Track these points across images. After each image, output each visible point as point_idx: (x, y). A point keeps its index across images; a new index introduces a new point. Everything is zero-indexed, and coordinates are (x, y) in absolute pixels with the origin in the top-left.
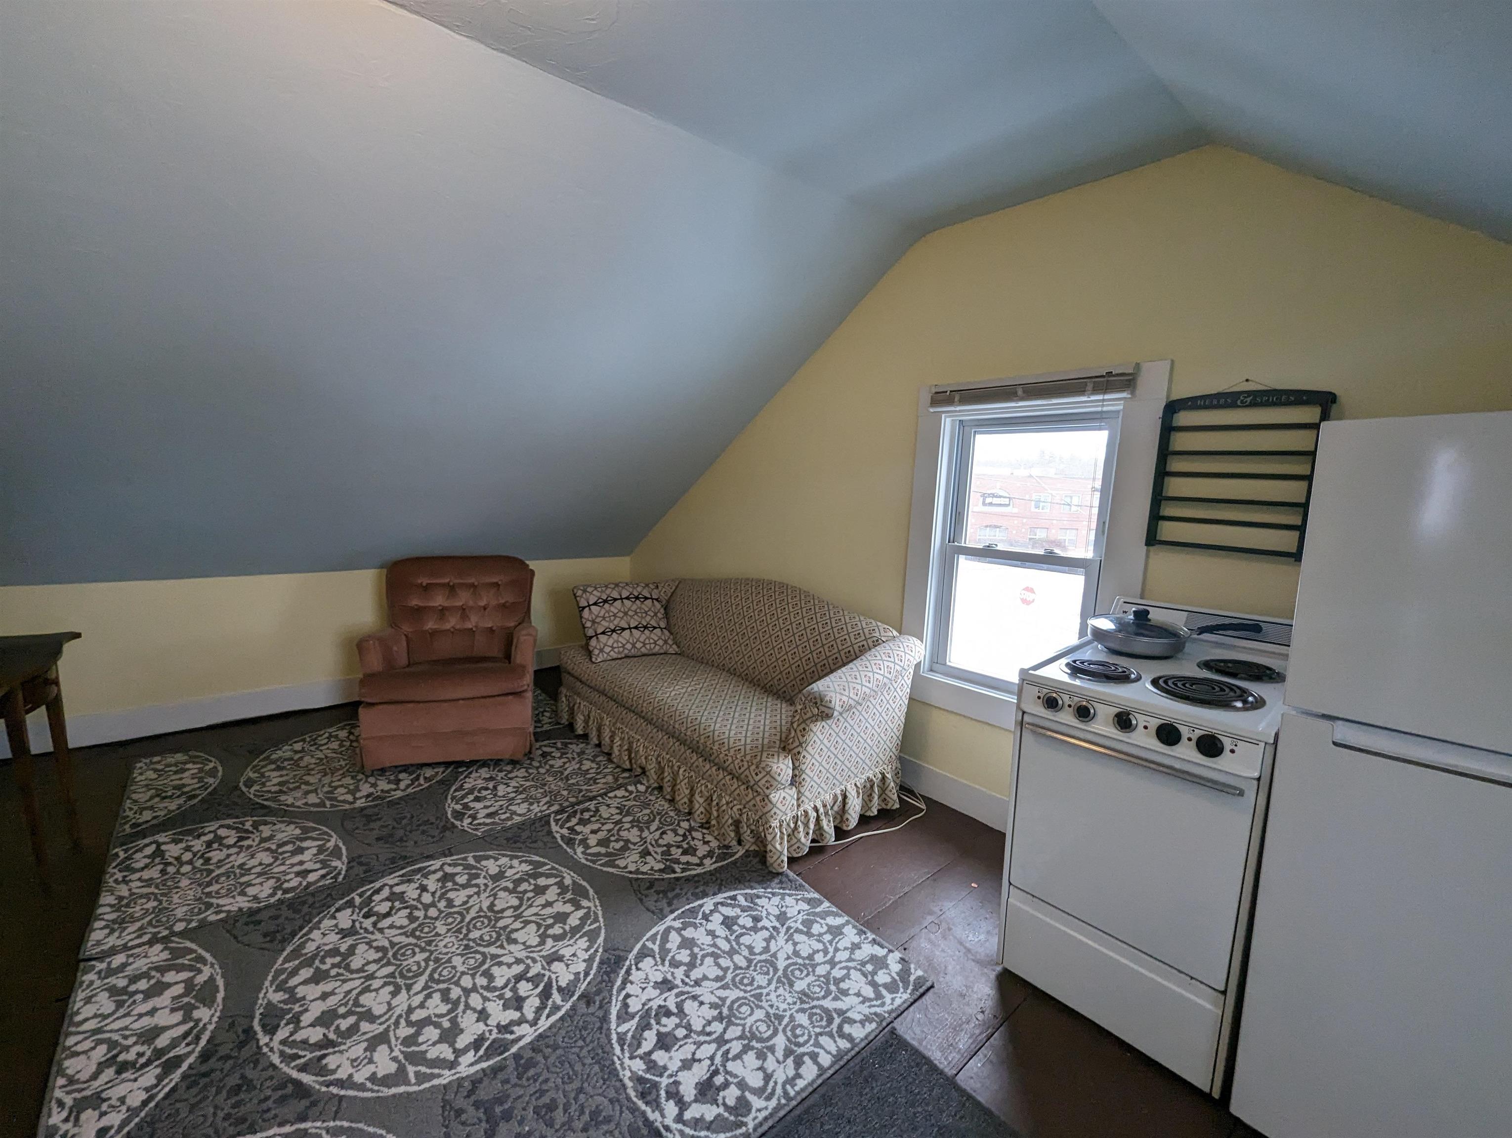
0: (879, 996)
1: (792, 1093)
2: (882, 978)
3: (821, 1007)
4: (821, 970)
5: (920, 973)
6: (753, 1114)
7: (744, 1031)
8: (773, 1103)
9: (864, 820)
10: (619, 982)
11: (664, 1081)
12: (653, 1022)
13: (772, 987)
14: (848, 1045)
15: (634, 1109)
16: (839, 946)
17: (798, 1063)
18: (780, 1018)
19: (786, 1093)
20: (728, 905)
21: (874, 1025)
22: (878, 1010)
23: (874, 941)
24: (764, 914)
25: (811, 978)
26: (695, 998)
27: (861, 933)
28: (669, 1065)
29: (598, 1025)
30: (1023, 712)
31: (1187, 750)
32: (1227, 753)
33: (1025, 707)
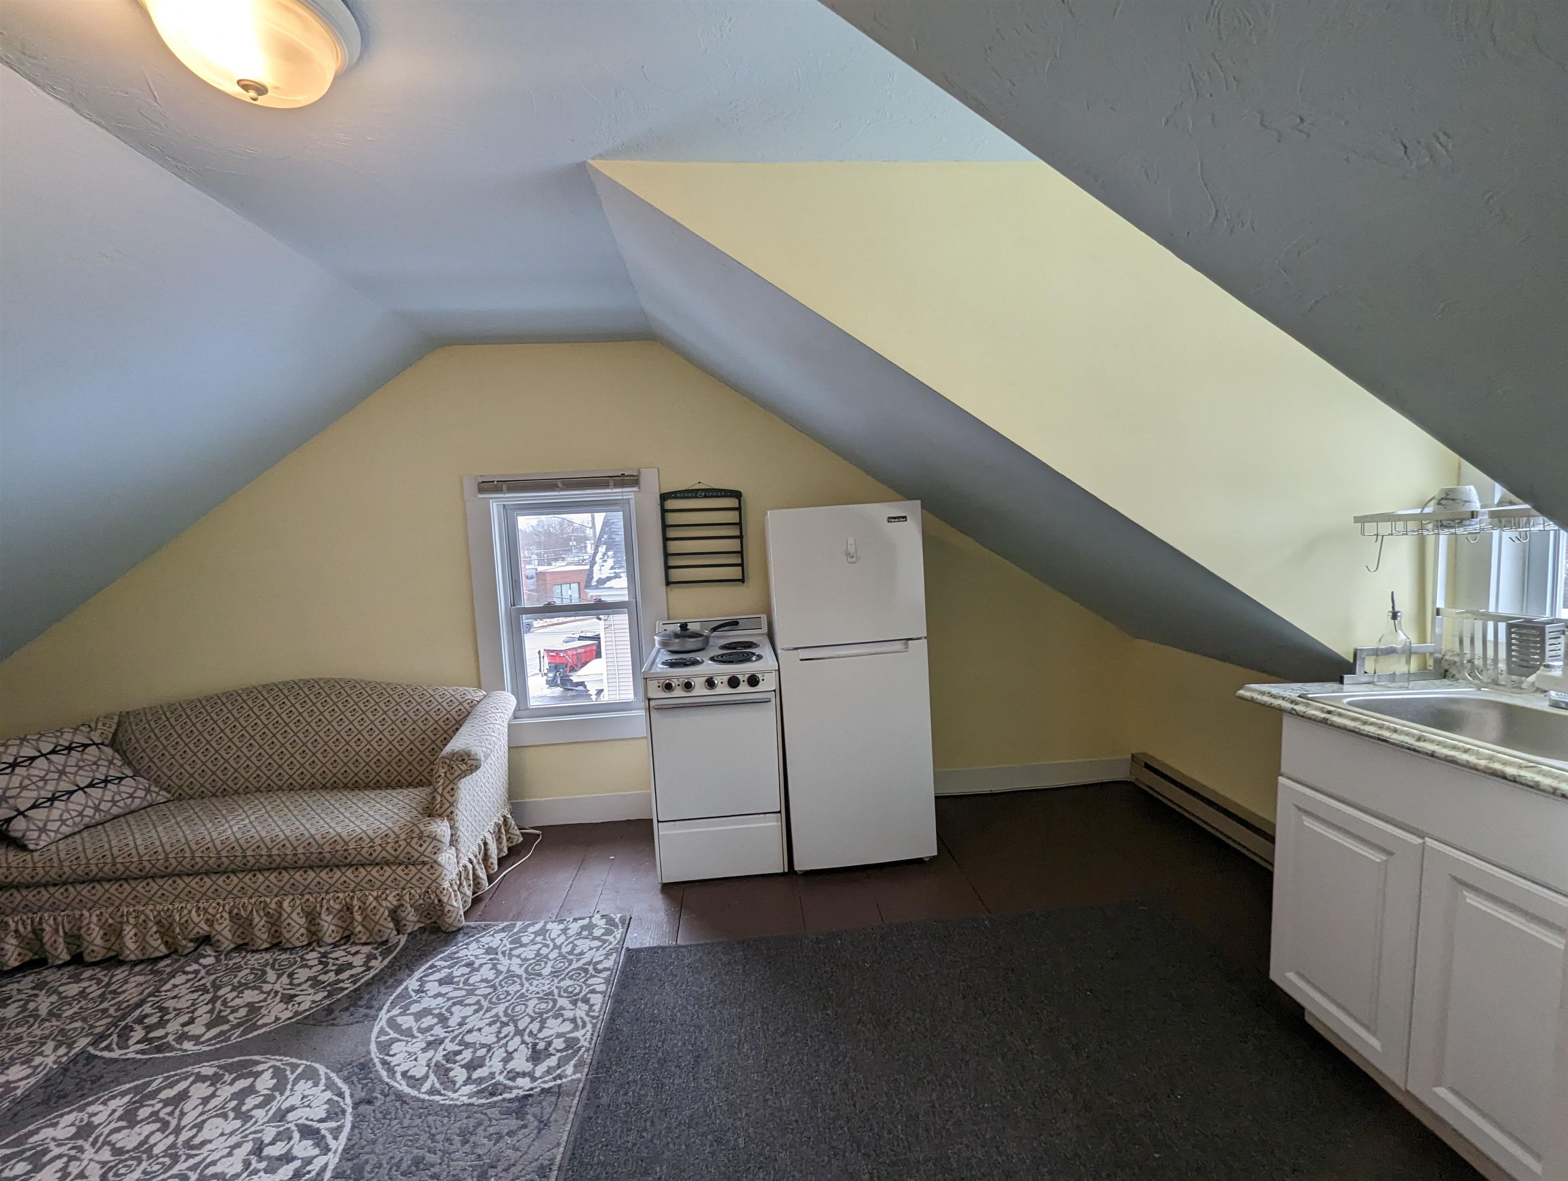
0: (604, 941)
1: (597, 1014)
2: (597, 932)
3: (574, 970)
4: (552, 956)
5: (619, 915)
6: (582, 1039)
7: (530, 1016)
8: (589, 1027)
9: (501, 861)
10: (384, 1074)
11: (500, 1078)
12: (449, 1066)
13: (527, 984)
14: (609, 972)
15: (493, 1105)
16: (552, 937)
17: (586, 1001)
18: (551, 993)
19: (593, 1017)
20: (432, 974)
21: (614, 955)
22: (611, 947)
23: (575, 920)
24: (472, 958)
25: (550, 964)
26: (470, 1031)
27: (561, 922)
28: (493, 1070)
29: (398, 1104)
30: (649, 700)
31: (744, 687)
32: (761, 682)
33: (650, 696)
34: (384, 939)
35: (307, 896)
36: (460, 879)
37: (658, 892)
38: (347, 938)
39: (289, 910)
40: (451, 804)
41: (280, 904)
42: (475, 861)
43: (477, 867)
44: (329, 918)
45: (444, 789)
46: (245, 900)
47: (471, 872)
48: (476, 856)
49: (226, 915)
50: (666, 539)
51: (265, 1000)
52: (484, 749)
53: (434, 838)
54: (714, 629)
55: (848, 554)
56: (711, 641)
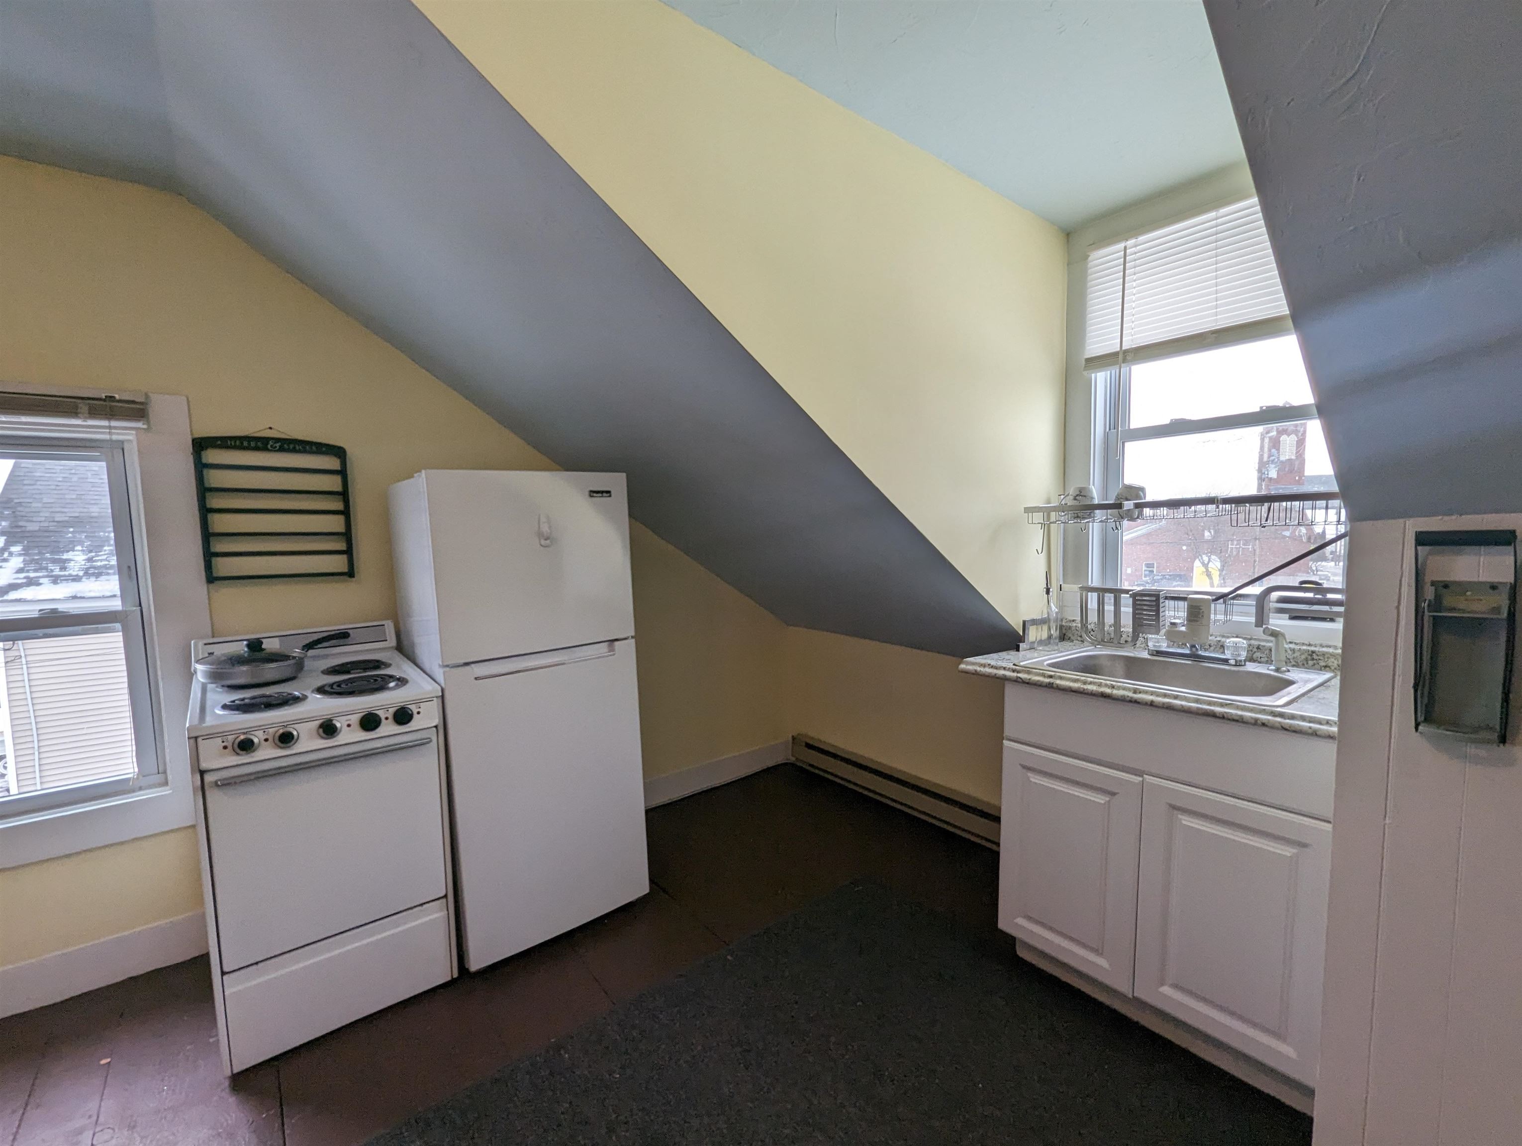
30: (202, 773)
31: (388, 728)
32: (416, 716)
33: (204, 765)
37: (228, 1097)
50: (205, 512)
54: (309, 647)
55: (540, 535)
56: (308, 664)
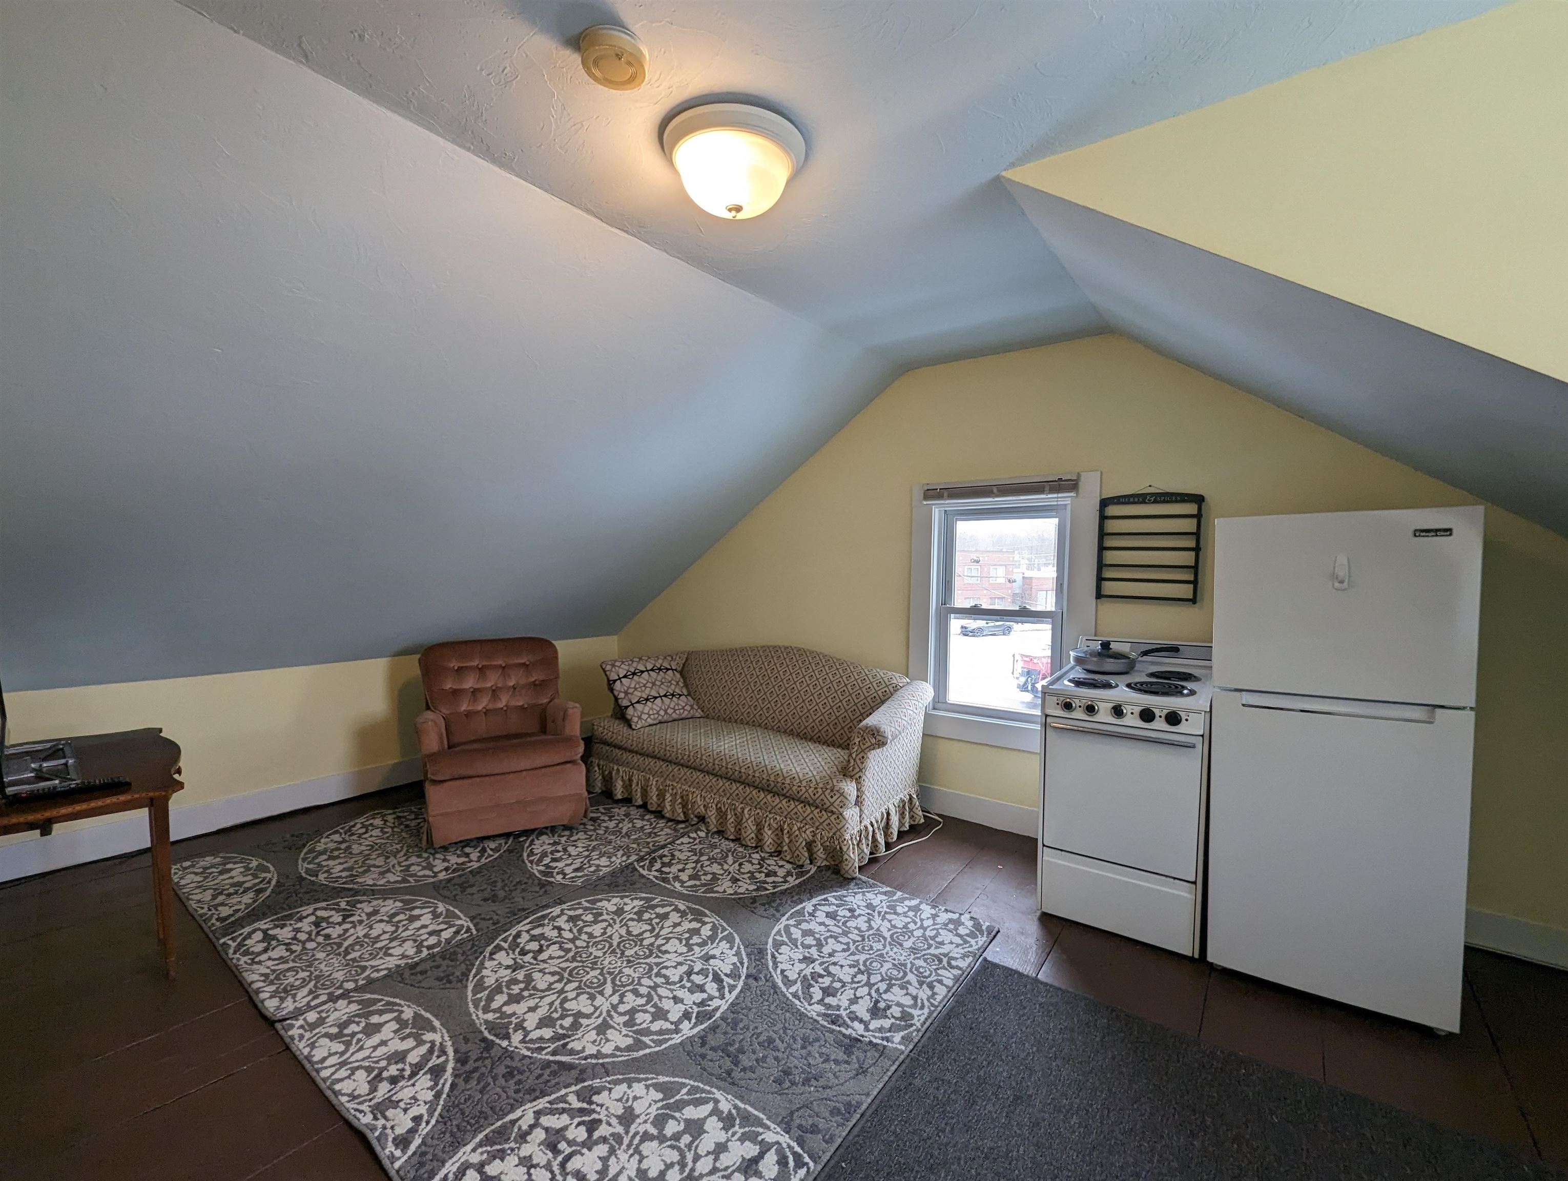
0: (966, 942)
1: (936, 1004)
2: (962, 931)
3: (930, 954)
4: (916, 933)
5: (987, 924)
6: (916, 1018)
7: (882, 976)
8: (926, 1011)
9: (901, 834)
10: (770, 964)
11: (844, 1013)
12: (812, 982)
13: (888, 948)
14: (960, 972)
15: (832, 1031)
16: (922, 917)
17: (931, 987)
18: (905, 965)
19: (932, 1005)
20: (824, 905)
21: (971, 959)
22: (970, 949)
23: (946, 911)
24: (855, 906)
25: (912, 939)
26: (835, 964)
27: (934, 907)
28: (841, 1004)
29: (772, 991)
30: (1047, 716)
31: (1159, 724)
32: (1183, 721)
33: (1049, 712)
34: (801, 863)
35: (759, 811)
36: (860, 836)
37: (1036, 919)
38: (778, 853)
39: (747, 816)
40: (861, 770)
41: (743, 809)
42: (876, 825)
43: (877, 831)
44: (769, 833)
45: (857, 755)
46: (725, 799)
47: (871, 834)
48: (877, 822)
49: (714, 806)
50: (1102, 549)
51: (722, 875)
52: (893, 729)
53: (842, 794)
54: (1145, 653)
55: (1334, 577)
56: (1138, 666)
